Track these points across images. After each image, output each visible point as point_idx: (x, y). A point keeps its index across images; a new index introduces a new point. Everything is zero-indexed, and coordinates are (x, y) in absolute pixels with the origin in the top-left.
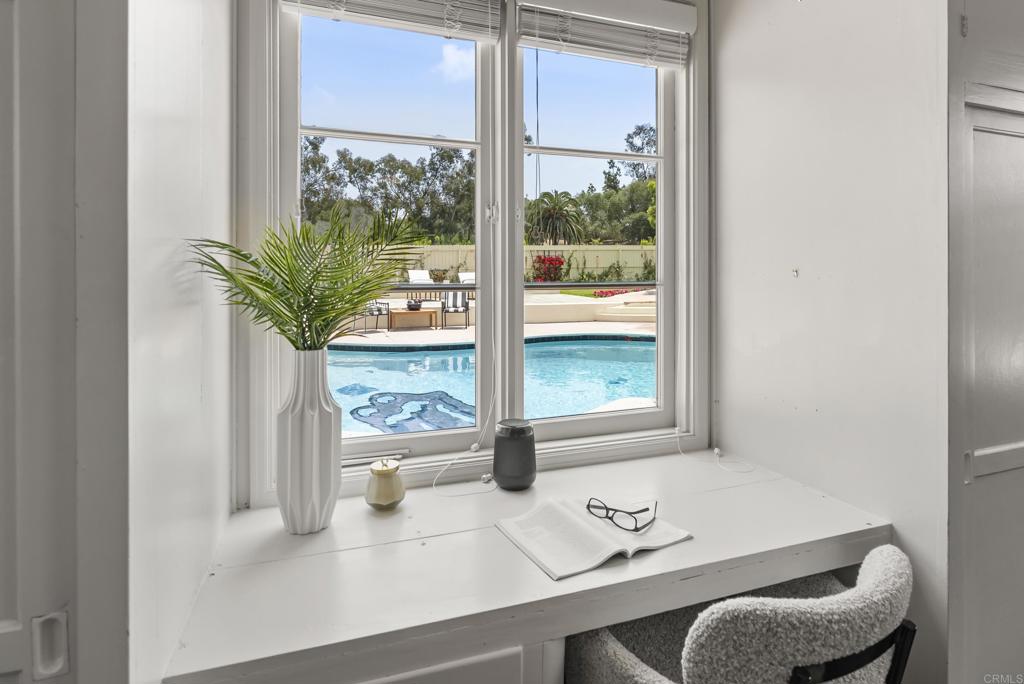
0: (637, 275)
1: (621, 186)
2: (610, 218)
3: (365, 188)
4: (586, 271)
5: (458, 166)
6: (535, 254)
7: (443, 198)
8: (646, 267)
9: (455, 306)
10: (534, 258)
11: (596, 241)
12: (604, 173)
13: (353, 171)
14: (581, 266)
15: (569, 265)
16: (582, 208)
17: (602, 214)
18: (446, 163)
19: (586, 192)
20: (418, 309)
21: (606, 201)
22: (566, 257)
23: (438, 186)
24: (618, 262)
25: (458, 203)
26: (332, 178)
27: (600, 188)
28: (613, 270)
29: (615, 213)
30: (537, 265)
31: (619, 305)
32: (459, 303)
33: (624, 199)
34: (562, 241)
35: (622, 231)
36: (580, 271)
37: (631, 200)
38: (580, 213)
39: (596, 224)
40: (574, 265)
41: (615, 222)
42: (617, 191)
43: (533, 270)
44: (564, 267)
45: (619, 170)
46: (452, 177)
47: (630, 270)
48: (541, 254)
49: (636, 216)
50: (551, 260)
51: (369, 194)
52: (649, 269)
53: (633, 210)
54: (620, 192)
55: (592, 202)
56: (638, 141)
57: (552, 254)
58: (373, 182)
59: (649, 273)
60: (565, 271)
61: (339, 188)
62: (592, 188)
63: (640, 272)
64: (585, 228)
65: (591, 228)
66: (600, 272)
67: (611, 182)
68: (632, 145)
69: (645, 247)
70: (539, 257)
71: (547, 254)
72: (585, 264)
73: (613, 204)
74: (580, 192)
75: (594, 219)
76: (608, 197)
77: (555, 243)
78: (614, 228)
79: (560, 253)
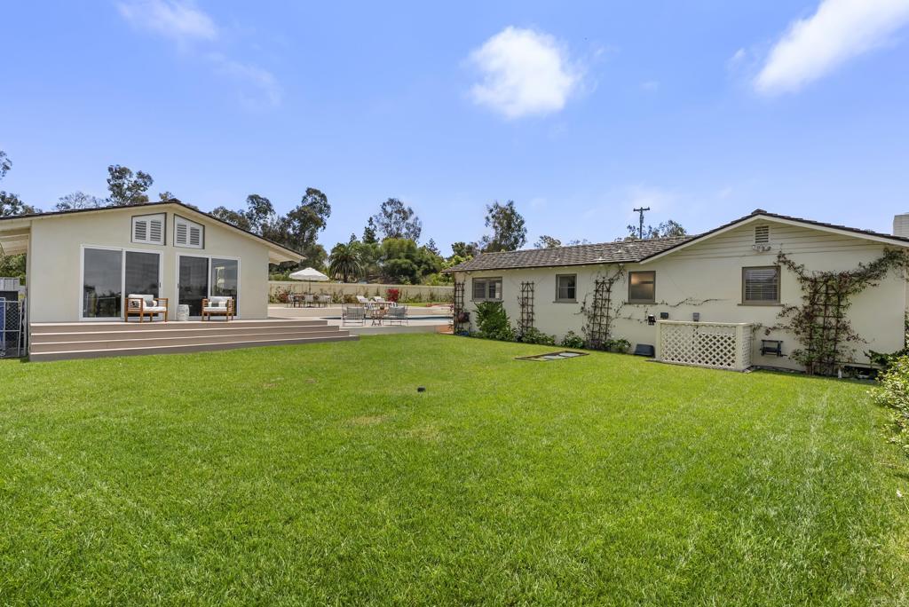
1: (376, 238)
12: (365, 227)
42: (374, 242)
45: (376, 227)
67: (370, 236)
68: (384, 211)
76: (367, 244)
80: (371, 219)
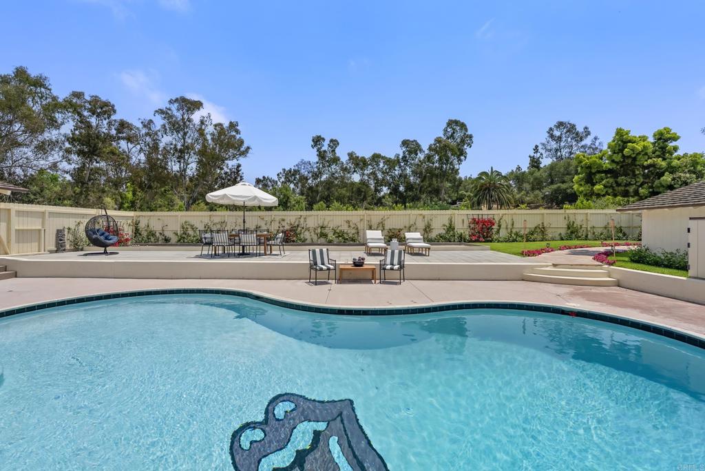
0: (560, 234)
1: (542, 166)
2: (533, 189)
3: (364, 174)
4: (514, 231)
5: (421, 156)
6: (471, 217)
7: (412, 178)
8: (569, 228)
9: (392, 264)
10: (470, 220)
11: (523, 206)
12: (530, 156)
13: (357, 165)
14: (510, 226)
15: (500, 226)
16: (511, 182)
17: (527, 186)
18: (413, 155)
19: (514, 170)
20: (362, 266)
21: (529, 177)
22: (497, 219)
23: (408, 171)
24: (543, 223)
25: (422, 181)
26: (345, 170)
27: (525, 167)
28: (538, 230)
29: (538, 185)
30: (472, 226)
31: (547, 266)
32: (396, 261)
33: (545, 175)
34: (495, 206)
35: (543, 198)
36: (509, 231)
37: (550, 175)
38: (509, 186)
39: (522, 193)
40: (503, 226)
41: (537, 192)
42: (539, 170)
43: (469, 230)
44: (495, 227)
45: (541, 154)
46: (418, 165)
47: (553, 230)
48: (476, 217)
49: (554, 186)
50: (484, 222)
51: (366, 178)
52: (571, 229)
53: (552, 183)
54: (541, 170)
55: (519, 177)
56: (557, 133)
57: (485, 217)
58: (368, 171)
59: (572, 232)
60: (495, 230)
61: (349, 175)
62: (519, 168)
63: (563, 232)
64: (513, 197)
65: (518, 196)
66: (527, 231)
67: (535, 163)
68: (552, 136)
69: (568, 211)
70: (474, 219)
71: (480, 217)
72: (513, 224)
73: (536, 179)
74: (510, 171)
75: (520, 189)
76: (531, 173)
77: (490, 208)
78: (536, 196)
79: (492, 216)
80: (537, 147)
